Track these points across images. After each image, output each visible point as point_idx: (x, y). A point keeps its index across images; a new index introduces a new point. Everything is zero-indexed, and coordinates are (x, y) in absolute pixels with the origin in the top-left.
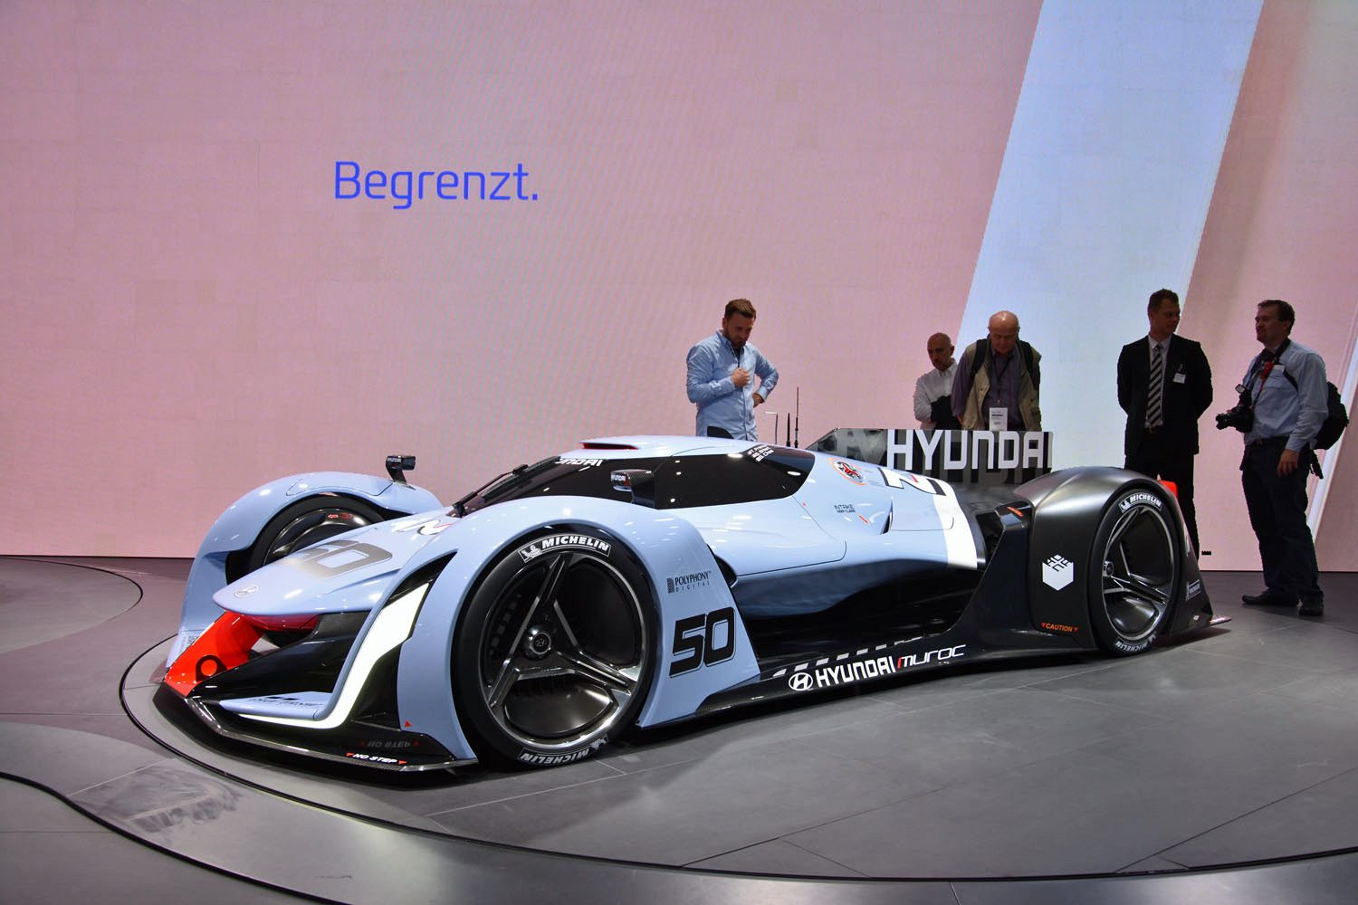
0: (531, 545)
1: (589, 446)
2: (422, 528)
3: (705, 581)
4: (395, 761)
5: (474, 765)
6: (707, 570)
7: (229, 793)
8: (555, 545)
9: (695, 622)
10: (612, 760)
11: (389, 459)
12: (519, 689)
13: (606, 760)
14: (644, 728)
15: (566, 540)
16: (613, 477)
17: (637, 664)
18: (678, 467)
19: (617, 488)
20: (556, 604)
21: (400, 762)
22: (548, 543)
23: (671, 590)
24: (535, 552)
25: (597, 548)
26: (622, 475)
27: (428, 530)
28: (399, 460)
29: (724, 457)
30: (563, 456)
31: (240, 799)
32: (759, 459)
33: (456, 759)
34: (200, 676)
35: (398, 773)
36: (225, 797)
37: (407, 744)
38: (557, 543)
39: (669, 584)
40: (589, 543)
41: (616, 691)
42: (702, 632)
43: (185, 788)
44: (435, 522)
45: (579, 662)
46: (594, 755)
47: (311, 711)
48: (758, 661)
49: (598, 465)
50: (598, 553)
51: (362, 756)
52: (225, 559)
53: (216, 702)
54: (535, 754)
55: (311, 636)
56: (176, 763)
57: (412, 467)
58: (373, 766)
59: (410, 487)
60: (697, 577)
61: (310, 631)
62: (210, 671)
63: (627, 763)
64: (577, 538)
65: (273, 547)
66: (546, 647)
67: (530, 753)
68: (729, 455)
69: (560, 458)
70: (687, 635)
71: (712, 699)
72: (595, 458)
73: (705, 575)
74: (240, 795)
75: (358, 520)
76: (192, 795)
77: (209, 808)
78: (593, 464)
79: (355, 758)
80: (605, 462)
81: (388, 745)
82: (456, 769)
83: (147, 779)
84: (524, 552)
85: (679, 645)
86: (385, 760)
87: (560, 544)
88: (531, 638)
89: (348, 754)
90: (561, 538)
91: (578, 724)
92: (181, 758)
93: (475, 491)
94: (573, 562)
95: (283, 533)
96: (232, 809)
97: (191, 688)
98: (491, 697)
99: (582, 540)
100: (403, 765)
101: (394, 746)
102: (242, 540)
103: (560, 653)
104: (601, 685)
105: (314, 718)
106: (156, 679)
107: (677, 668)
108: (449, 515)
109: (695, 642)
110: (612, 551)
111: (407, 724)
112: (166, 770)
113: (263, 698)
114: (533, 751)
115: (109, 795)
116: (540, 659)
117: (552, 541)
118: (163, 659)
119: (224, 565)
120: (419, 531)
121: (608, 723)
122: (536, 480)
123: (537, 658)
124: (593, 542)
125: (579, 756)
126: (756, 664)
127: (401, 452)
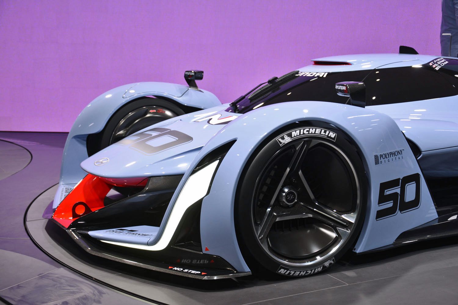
0: (285, 135)
1: (317, 63)
2: (210, 119)
3: (400, 156)
4: (200, 272)
5: (249, 276)
6: (401, 149)
7: (96, 292)
8: (300, 135)
9: (393, 183)
10: (338, 274)
11: (187, 73)
12: (277, 227)
13: (333, 274)
14: (359, 253)
15: (307, 131)
16: (337, 87)
17: (354, 211)
18: (378, 76)
19: (340, 94)
20: (300, 172)
21: (203, 274)
22: (295, 133)
23: (377, 162)
24: (287, 140)
25: (328, 136)
26: (343, 85)
27: (215, 121)
28: (193, 74)
29: (410, 68)
30: (300, 70)
31: (103, 295)
32: (437, 69)
33: (237, 272)
34: (75, 215)
35: (201, 280)
36: (94, 294)
37: (206, 262)
38: (302, 133)
39: (375, 159)
40: (323, 133)
41: (339, 229)
42: (398, 190)
43: (69, 288)
44: (219, 116)
45: (315, 210)
46: (326, 271)
47: (146, 239)
48: (436, 208)
49: (325, 76)
50: (329, 139)
51: (178, 269)
52: (86, 139)
53: (86, 232)
54: (288, 270)
55: (144, 191)
56: (62, 271)
57: (201, 78)
58: (186, 275)
59: (200, 91)
60: (394, 154)
61: (143, 188)
62: (81, 211)
63: (348, 277)
64: (314, 130)
65: (116, 131)
66: (293, 200)
67: (285, 269)
68: (413, 67)
69: (298, 72)
70: (388, 192)
71: (405, 235)
72: (322, 71)
73: (400, 152)
74: (104, 293)
75: (168, 113)
76: (74, 293)
77: (85, 301)
78: (321, 76)
79: (174, 270)
80: (329, 74)
81: (194, 262)
82: (237, 278)
83: (45, 282)
84: (280, 140)
85: (382, 199)
86: (193, 272)
87: (304, 134)
88: (284, 194)
89: (170, 267)
90: (304, 130)
91: (316, 250)
92: (66, 268)
93: (244, 95)
94: (312, 145)
95: (122, 122)
96: (99, 302)
97: (70, 223)
98: (259, 233)
99: (318, 131)
100: (205, 275)
101: (198, 263)
102: (97, 127)
103: (302, 204)
104: (330, 225)
105: (148, 244)
106: (47, 215)
107: (381, 214)
108: (227, 110)
109: (393, 197)
110: (338, 137)
111: (207, 249)
112: (56, 276)
113: (114, 229)
114: (286, 267)
115: (22, 292)
116: (290, 208)
117: (298, 132)
118: (50, 202)
119: (85, 142)
120: (208, 122)
121: (334, 250)
122: (283, 87)
123: (288, 207)
124: (325, 132)
125: (316, 271)
126: (435, 211)
127: (193, 68)
